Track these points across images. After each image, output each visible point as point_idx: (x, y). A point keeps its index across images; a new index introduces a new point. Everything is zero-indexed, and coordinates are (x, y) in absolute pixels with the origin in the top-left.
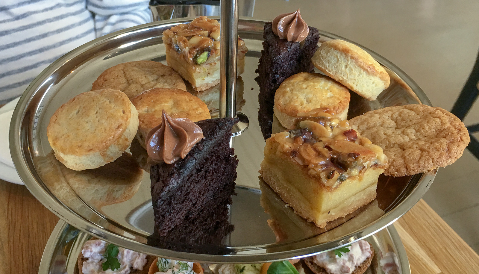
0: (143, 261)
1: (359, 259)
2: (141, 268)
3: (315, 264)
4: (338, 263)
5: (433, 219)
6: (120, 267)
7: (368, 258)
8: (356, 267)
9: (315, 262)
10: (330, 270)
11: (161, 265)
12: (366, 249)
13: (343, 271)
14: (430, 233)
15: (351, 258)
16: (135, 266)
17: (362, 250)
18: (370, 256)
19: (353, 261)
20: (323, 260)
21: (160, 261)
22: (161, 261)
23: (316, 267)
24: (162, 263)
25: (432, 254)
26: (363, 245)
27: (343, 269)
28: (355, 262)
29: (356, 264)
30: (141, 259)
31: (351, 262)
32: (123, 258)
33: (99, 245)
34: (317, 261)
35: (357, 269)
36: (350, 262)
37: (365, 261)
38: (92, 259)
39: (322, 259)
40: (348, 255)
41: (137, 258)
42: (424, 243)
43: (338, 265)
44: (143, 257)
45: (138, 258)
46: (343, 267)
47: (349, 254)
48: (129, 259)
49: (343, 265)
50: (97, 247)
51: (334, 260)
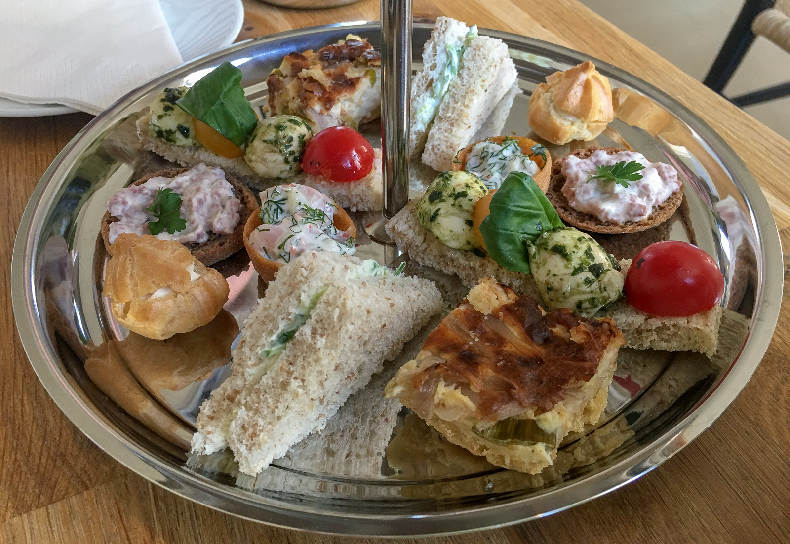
0: (233, 217)
1: (659, 193)
2: (228, 230)
3: (573, 209)
4: (621, 200)
5: (772, 141)
6: (184, 228)
7: (674, 193)
8: (654, 207)
9: (573, 204)
10: (607, 214)
11: (269, 217)
12: (670, 177)
13: (631, 213)
14: (771, 163)
15: (644, 191)
16: (218, 226)
17: (664, 179)
18: (679, 190)
19: (648, 196)
20: (591, 199)
21: (266, 209)
22: (269, 208)
23: (575, 214)
24: (271, 213)
25: (780, 193)
26: (664, 170)
27: (632, 210)
28: (653, 198)
29: (654, 201)
30: (228, 213)
31: (645, 199)
32: (191, 212)
33: (139, 193)
34: (577, 201)
35: (656, 211)
36: (643, 199)
37: (669, 198)
38: (129, 218)
39: (587, 197)
40: (638, 186)
41: (220, 211)
42: (763, 177)
43: (621, 203)
44: (231, 209)
45: (222, 212)
46: (632, 205)
47: (641, 185)
48: (202, 215)
49: (630, 202)
50: (136, 196)
51: (613, 197)
